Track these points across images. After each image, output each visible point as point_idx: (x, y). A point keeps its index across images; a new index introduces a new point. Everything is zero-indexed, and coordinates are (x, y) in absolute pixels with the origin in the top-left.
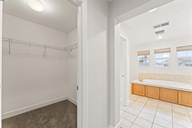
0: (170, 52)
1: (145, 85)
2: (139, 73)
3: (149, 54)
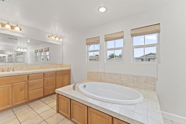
0: (122, 37)
1: (70, 99)
2: (88, 72)
3: (98, 42)
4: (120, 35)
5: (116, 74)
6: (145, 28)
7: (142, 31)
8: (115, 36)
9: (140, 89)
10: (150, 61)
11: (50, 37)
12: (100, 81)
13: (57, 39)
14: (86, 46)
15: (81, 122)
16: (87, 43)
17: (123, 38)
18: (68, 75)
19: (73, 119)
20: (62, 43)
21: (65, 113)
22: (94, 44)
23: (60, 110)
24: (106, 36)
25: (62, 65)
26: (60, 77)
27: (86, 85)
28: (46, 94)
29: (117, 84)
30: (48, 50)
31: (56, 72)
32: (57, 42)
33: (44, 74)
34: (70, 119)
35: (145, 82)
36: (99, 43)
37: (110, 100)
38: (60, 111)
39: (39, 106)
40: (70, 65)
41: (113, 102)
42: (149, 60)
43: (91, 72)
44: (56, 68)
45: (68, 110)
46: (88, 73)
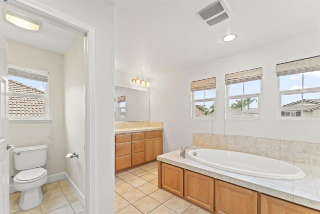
0: (259, 78)
1: (183, 169)
2: (194, 133)
3: (214, 86)
4: (255, 74)
5: (246, 138)
6: (306, 60)
7: (300, 65)
8: (245, 76)
9: (294, 162)
10: (300, 116)
11: (134, 81)
12: (216, 149)
13: (143, 83)
14: (191, 92)
15: (202, 200)
16: (192, 88)
17: (261, 78)
18: (159, 138)
19: (188, 197)
20: (149, 89)
21: (174, 189)
22: (205, 89)
23: (165, 184)
24: (228, 76)
25: (148, 122)
26: (149, 141)
27: (196, 153)
28: (134, 164)
29: (248, 153)
30: (124, 100)
31: (145, 133)
32: (143, 87)
33: (132, 136)
34: (183, 197)
35: (305, 152)
36: (215, 88)
37: (248, 173)
38: (164, 186)
39: (131, 179)
40: (163, 123)
41: (255, 175)
42: (299, 114)
43: (199, 134)
44: (140, 127)
45: (179, 185)
46: (194, 135)
